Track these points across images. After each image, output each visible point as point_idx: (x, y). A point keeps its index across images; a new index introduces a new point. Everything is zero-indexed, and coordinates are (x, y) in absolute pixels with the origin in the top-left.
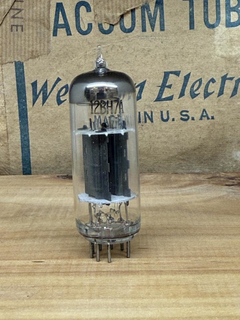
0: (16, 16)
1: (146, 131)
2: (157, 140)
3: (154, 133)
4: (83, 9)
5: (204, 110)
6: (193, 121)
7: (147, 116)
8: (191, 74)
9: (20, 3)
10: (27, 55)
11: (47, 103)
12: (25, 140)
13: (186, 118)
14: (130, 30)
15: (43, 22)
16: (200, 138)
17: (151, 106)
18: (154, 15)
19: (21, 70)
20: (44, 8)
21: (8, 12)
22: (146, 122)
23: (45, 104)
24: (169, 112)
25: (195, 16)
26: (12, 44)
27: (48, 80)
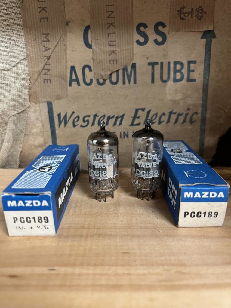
0: (46, 74)
1: (124, 143)
3: (129, 144)
4: (87, 70)
7: (125, 135)
8: (152, 111)
9: (48, 66)
10: (54, 98)
11: (68, 126)
14: (116, 83)
15: (63, 77)
17: (128, 129)
18: (130, 74)
19: (51, 106)
20: (63, 69)
21: (41, 72)
22: (124, 137)
23: (66, 127)
25: (155, 75)
26: (45, 91)
27: (67, 113)
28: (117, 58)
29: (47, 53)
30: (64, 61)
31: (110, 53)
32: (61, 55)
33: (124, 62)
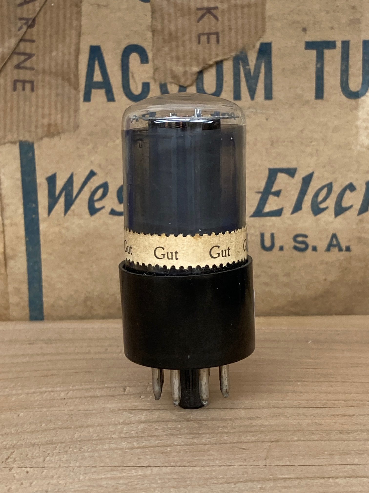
0: (22, 65)
4: (134, 58)
5: (334, 236)
6: (314, 253)
8: (315, 175)
9: (28, 44)
10: (40, 131)
11: (73, 211)
12: (35, 271)
13: (303, 246)
15: (67, 77)
18: (254, 73)
20: (70, 54)
21: (9, 58)
23: (69, 212)
24: (275, 235)
25: (325, 77)
26: (15, 111)
27: (74, 173)
28: (220, 30)
29: (28, 10)
30: (74, 33)
31: (200, 13)
32: (65, 18)
33: (237, 41)
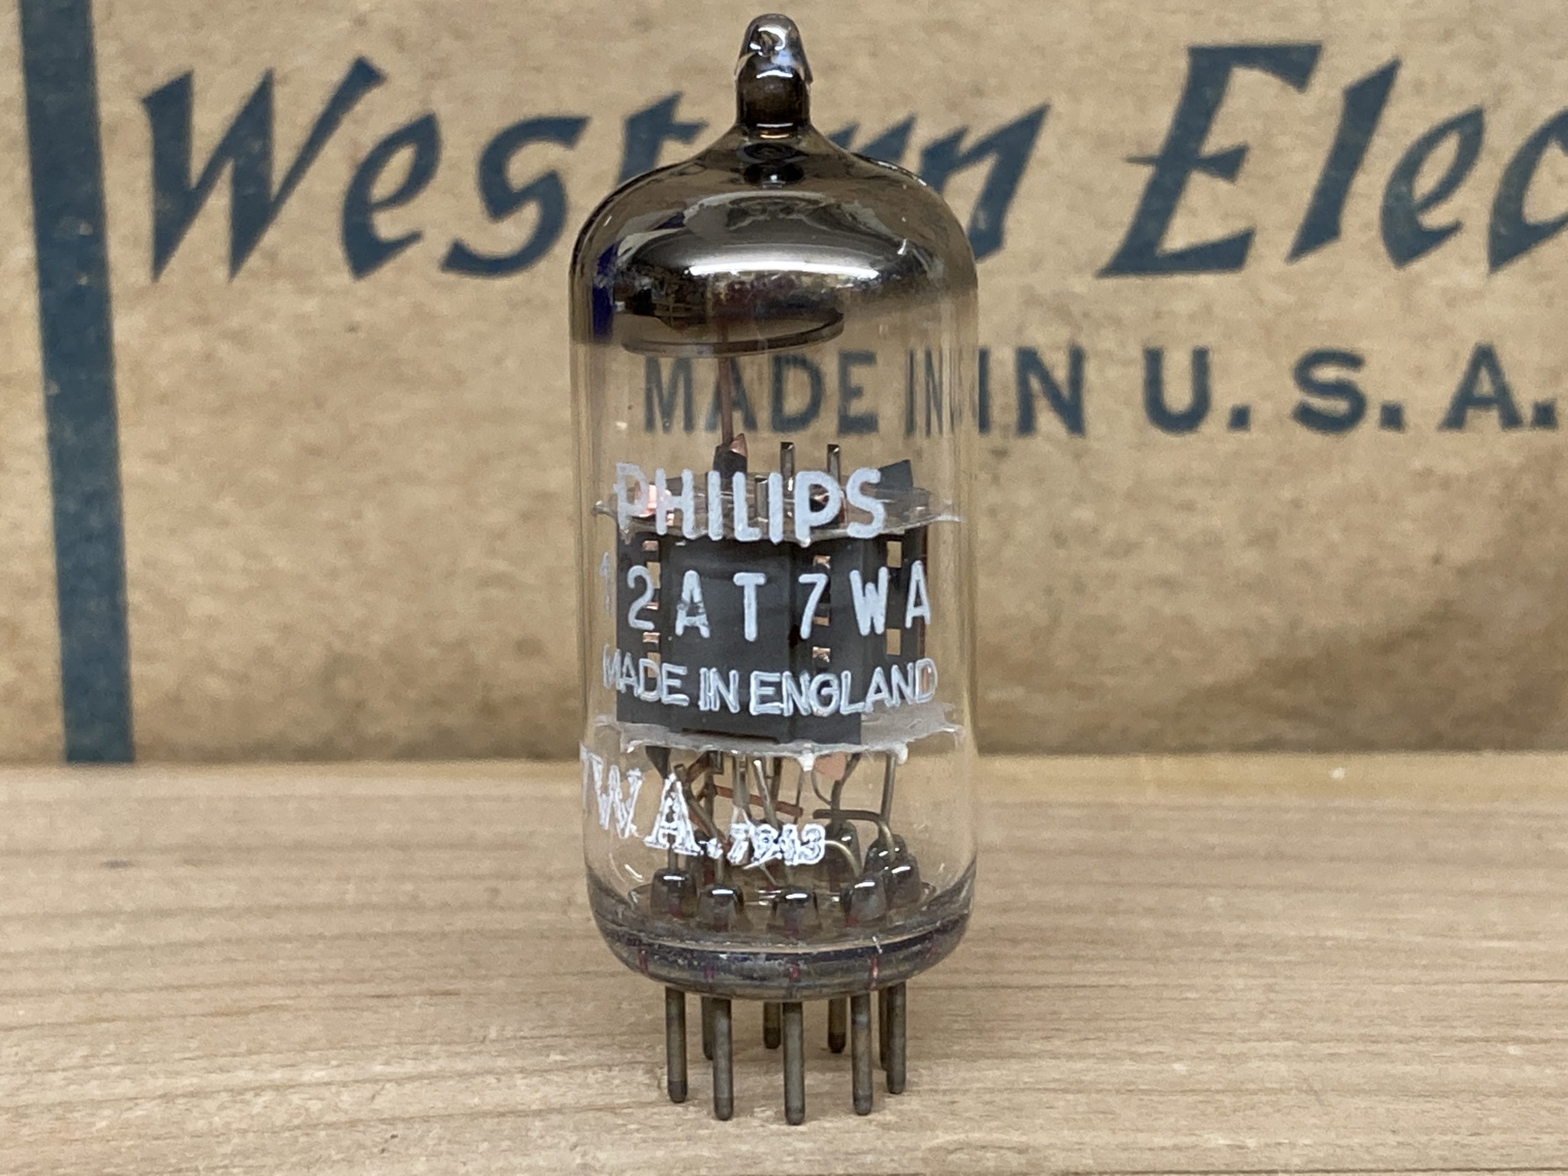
1: (1025, 497)
2: (1106, 565)
3: (1085, 514)
5: (1484, 358)
6: (1390, 435)
7: (1035, 384)
8: (1404, 77)
11: (272, 256)
12: (89, 538)
13: (1340, 406)
16: (1437, 560)
17: (1076, 309)
22: (1026, 424)
23: (254, 261)
24: (1214, 359)
27: (277, 76)
